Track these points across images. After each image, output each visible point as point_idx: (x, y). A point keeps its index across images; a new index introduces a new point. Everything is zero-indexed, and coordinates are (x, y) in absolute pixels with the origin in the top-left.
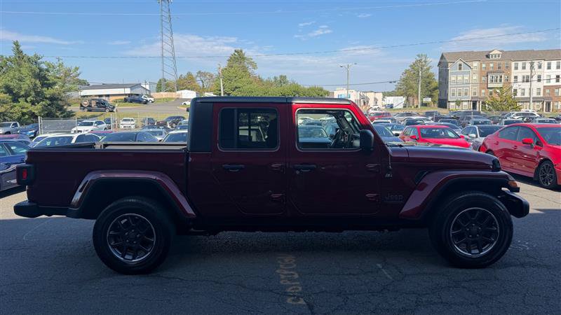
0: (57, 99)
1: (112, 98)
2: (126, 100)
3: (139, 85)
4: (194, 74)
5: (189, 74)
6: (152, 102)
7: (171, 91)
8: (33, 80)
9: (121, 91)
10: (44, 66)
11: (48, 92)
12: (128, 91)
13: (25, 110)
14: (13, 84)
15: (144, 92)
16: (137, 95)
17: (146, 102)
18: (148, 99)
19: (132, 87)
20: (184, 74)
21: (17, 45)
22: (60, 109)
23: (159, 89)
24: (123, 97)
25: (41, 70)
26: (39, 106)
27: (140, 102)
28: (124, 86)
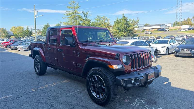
0: (131, 31)
1: (153, 30)
2: (158, 30)
3: (164, 25)
4: (191, 18)
5: (189, 19)
6: (168, 31)
7: (179, 26)
8: (124, 25)
9: (157, 27)
10: (128, 21)
11: (128, 29)
12: (159, 27)
13: (122, 34)
14: (119, 27)
15: (166, 27)
16: (163, 28)
17: (165, 31)
18: (167, 30)
19: (161, 25)
20: (186, 19)
21: (123, 15)
22: (133, 34)
23: (174, 25)
24: (157, 29)
25: (127, 22)
26: (126, 33)
27: (163, 31)
28: (158, 25)
